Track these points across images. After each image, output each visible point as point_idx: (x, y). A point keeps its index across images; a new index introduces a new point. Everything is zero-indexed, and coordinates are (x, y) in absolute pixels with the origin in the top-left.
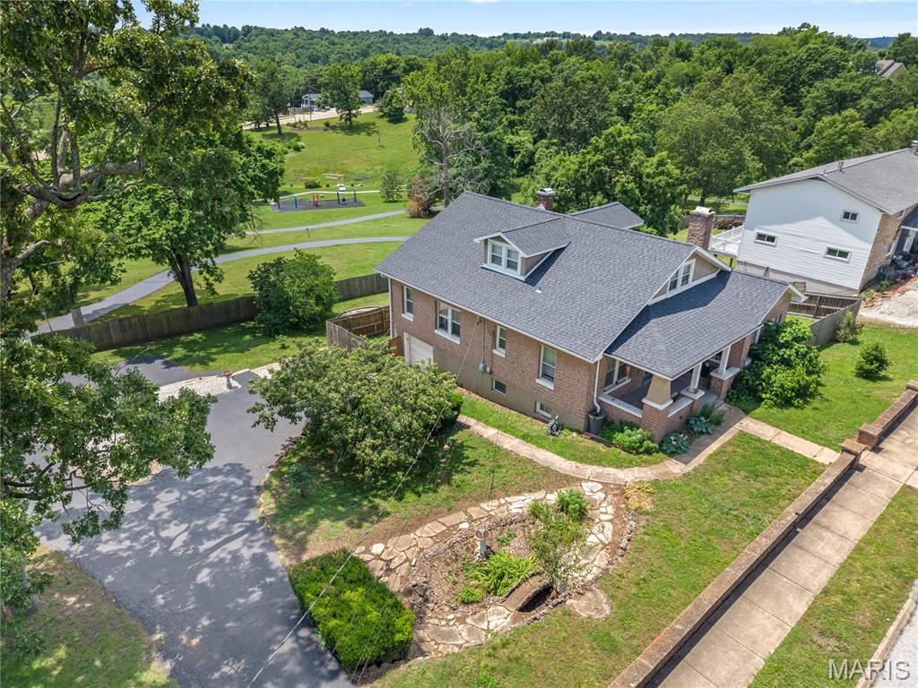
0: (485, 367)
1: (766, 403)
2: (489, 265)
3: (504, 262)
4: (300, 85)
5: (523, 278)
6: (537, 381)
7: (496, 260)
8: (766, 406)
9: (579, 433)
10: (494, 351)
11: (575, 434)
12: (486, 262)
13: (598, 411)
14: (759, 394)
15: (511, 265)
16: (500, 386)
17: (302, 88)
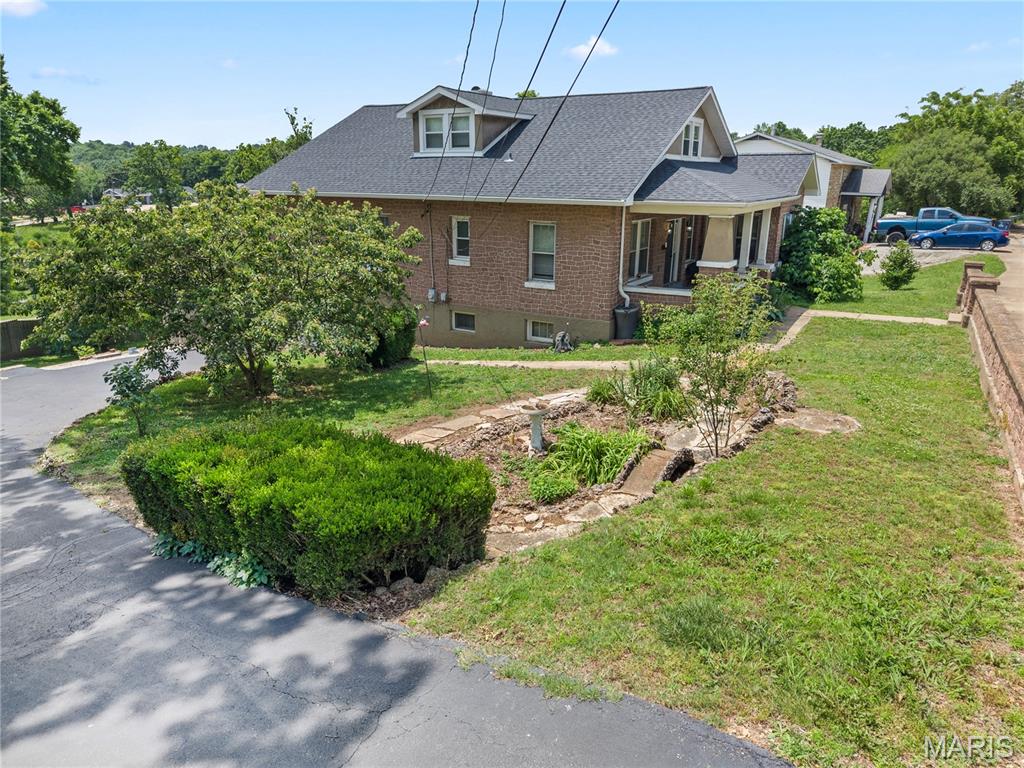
0: (437, 295)
1: (821, 298)
2: (424, 152)
3: (447, 141)
4: (100, 182)
5: (480, 154)
6: (527, 285)
7: (433, 141)
8: (823, 301)
9: (603, 343)
10: (451, 262)
11: (597, 346)
12: (417, 149)
13: (627, 305)
14: (809, 288)
15: (459, 140)
16: (464, 321)
17: (102, 184)
